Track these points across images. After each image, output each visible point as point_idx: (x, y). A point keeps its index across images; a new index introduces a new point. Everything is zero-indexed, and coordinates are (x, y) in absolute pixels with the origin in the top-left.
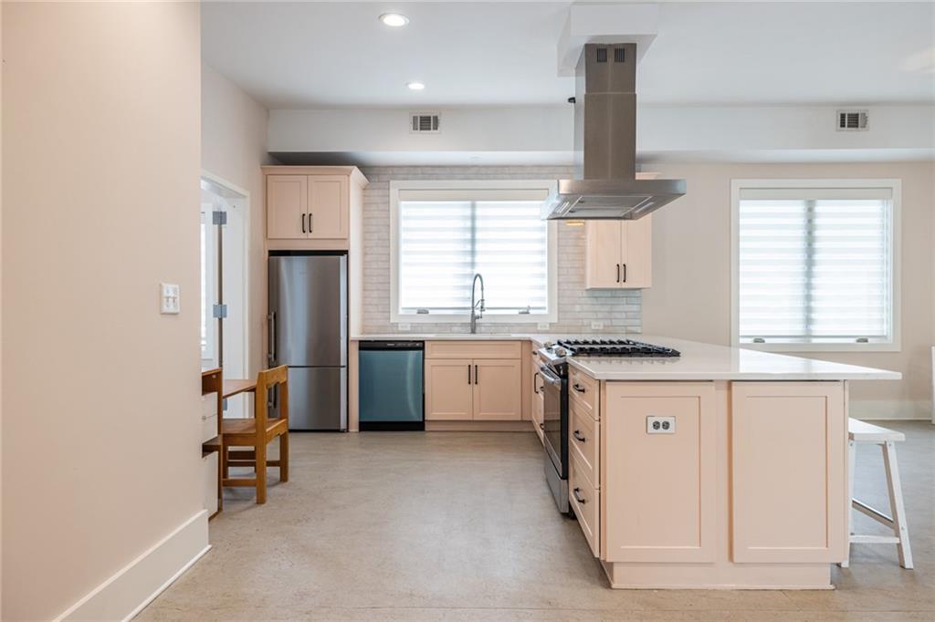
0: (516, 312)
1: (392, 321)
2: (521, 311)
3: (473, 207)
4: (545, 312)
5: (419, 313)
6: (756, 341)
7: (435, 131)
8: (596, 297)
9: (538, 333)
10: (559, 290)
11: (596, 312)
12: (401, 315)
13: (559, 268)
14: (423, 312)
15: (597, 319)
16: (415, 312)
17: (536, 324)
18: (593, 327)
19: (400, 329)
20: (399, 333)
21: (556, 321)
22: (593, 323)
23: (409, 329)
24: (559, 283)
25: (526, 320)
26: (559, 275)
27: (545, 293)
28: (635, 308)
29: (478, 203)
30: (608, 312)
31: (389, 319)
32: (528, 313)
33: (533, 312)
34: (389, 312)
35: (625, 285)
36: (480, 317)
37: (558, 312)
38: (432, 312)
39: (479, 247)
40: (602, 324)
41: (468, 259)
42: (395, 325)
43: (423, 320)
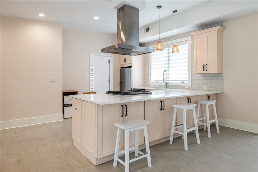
0: (180, 82)
1: (150, 84)
2: (182, 82)
3: (169, 50)
4: (188, 82)
7: (149, 32)
8: (205, 77)
9: (185, 89)
10: (192, 74)
11: (205, 82)
12: (152, 83)
13: (192, 67)
14: (157, 81)
15: (205, 85)
16: (155, 82)
17: (184, 86)
18: (203, 88)
19: (151, 86)
20: (151, 87)
21: (191, 85)
22: (203, 86)
23: (153, 86)
24: (191, 72)
25: (183, 84)
26: (191, 69)
27: (188, 76)
29: (170, 48)
30: (209, 82)
31: (149, 83)
32: (184, 82)
33: (185, 82)
34: (149, 81)
35: (207, 72)
36: (168, 83)
37: (191, 82)
38: (159, 82)
39: (170, 62)
40: (207, 87)
41: (168, 66)
42: (150, 85)
43: (157, 84)
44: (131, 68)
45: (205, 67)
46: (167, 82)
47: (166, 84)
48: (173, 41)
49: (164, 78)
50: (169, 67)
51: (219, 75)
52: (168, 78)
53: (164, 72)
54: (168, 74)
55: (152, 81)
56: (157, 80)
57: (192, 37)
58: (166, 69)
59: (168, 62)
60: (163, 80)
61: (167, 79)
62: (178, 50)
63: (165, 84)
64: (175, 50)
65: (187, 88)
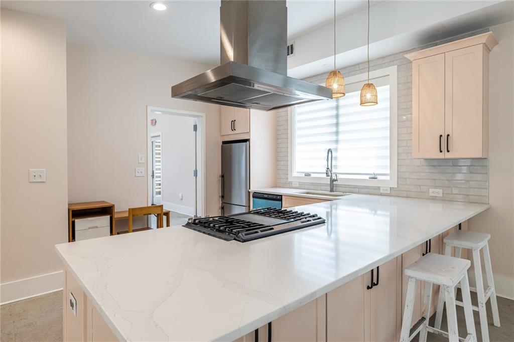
0: (367, 177)
1: (289, 180)
2: (371, 176)
3: (337, 100)
4: (388, 178)
5: (305, 175)
8: (434, 166)
9: (381, 195)
10: (398, 159)
11: (435, 180)
12: (295, 177)
14: (308, 175)
15: (436, 187)
16: (303, 175)
17: (379, 188)
18: (431, 194)
19: (293, 185)
21: (396, 186)
22: (431, 190)
23: (298, 186)
24: (398, 153)
25: (373, 183)
26: (398, 147)
27: (388, 162)
28: (479, 177)
30: (448, 180)
31: (287, 179)
32: (376, 178)
33: (379, 177)
34: (287, 174)
36: (335, 181)
37: (398, 178)
38: (313, 175)
39: (341, 128)
40: (440, 191)
41: (334, 138)
42: (291, 183)
43: (307, 180)
44: (248, 142)
45: (445, 142)
46: (334, 177)
47: (332, 181)
49: (328, 168)
50: (337, 141)
52: (336, 167)
53: (328, 153)
54: (336, 158)
55: (295, 174)
56: (308, 170)
58: (332, 146)
59: (334, 129)
60: (325, 171)
61: (334, 171)
63: (329, 183)
64: (369, 96)
65: (386, 192)
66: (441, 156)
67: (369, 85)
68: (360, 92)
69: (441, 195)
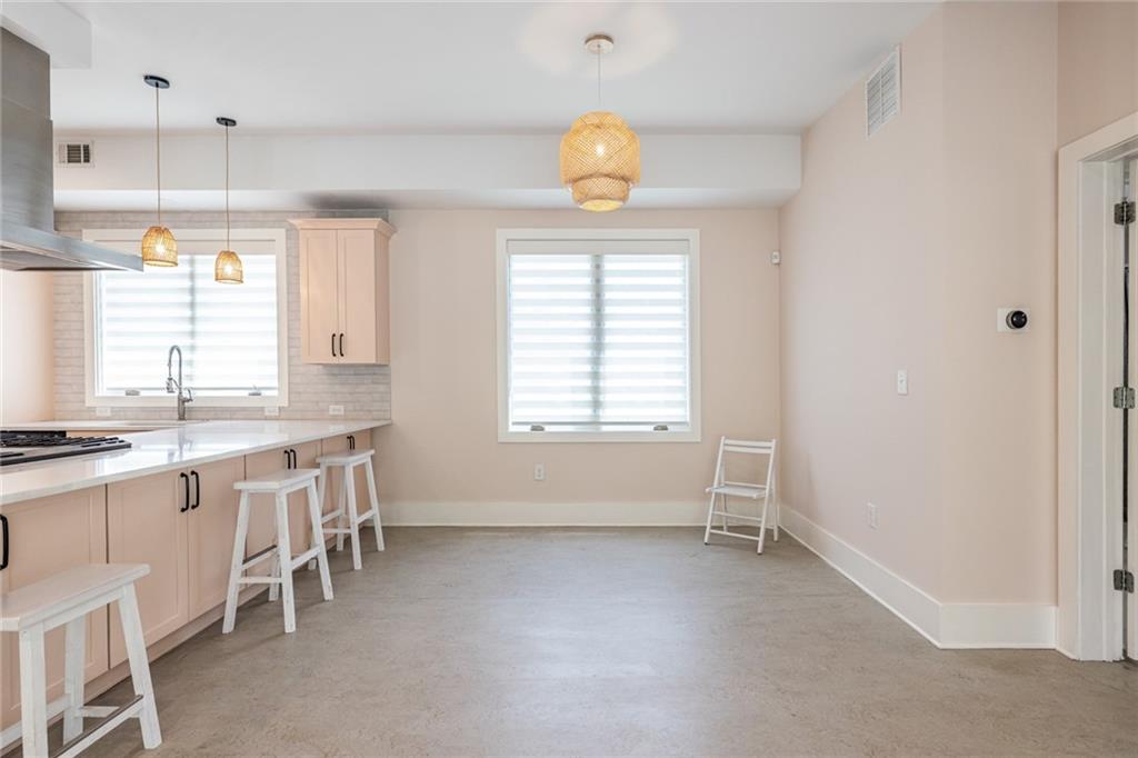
0: (245, 393)
1: (87, 405)
2: (251, 392)
3: (192, 262)
4: (275, 393)
5: (127, 394)
6: (534, 429)
7: (86, 164)
9: (266, 419)
10: (289, 365)
11: (335, 393)
12: (102, 397)
13: (289, 338)
14: (132, 393)
15: (337, 403)
16: (123, 394)
17: (262, 409)
18: (331, 413)
19: (98, 415)
20: (97, 419)
21: (286, 405)
22: (332, 407)
23: (109, 414)
24: (289, 357)
25: (255, 402)
26: (289, 347)
27: (275, 370)
28: (382, 388)
29: (198, 257)
30: (351, 393)
31: (84, 402)
32: (259, 394)
33: (264, 393)
34: (83, 393)
35: (342, 360)
36: (190, 400)
37: (289, 393)
38: (143, 393)
39: (199, 312)
40: (342, 407)
41: (187, 327)
42: (92, 409)
43: (132, 402)
45: (338, 343)
46: (185, 395)
47: (182, 401)
48: (221, 233)
49: (170, 379)
50: (192, 334)
51: (377, 371)
52: (190, 377)
53: (171, 353)
54: (190, 363)
55: (102, 391)
56: (133, 384)
57: (292, 233)
58: (182, 342)
59: (188, 313)
60: (165, 386)
61: (185, 384)
62: (241, 272)
63: (176, 405)
64: (229, 269)
65: (273, 414)
66: (335, 361)
67: (230, 255)
68: (215, 257)
69: (342, 413)
